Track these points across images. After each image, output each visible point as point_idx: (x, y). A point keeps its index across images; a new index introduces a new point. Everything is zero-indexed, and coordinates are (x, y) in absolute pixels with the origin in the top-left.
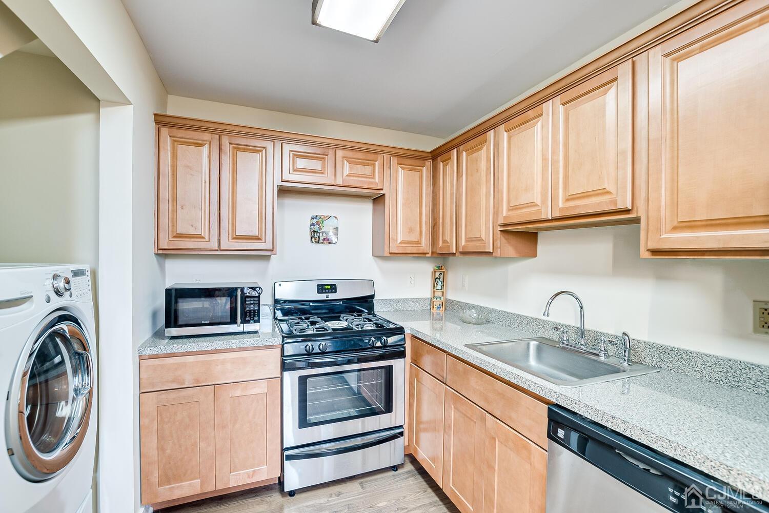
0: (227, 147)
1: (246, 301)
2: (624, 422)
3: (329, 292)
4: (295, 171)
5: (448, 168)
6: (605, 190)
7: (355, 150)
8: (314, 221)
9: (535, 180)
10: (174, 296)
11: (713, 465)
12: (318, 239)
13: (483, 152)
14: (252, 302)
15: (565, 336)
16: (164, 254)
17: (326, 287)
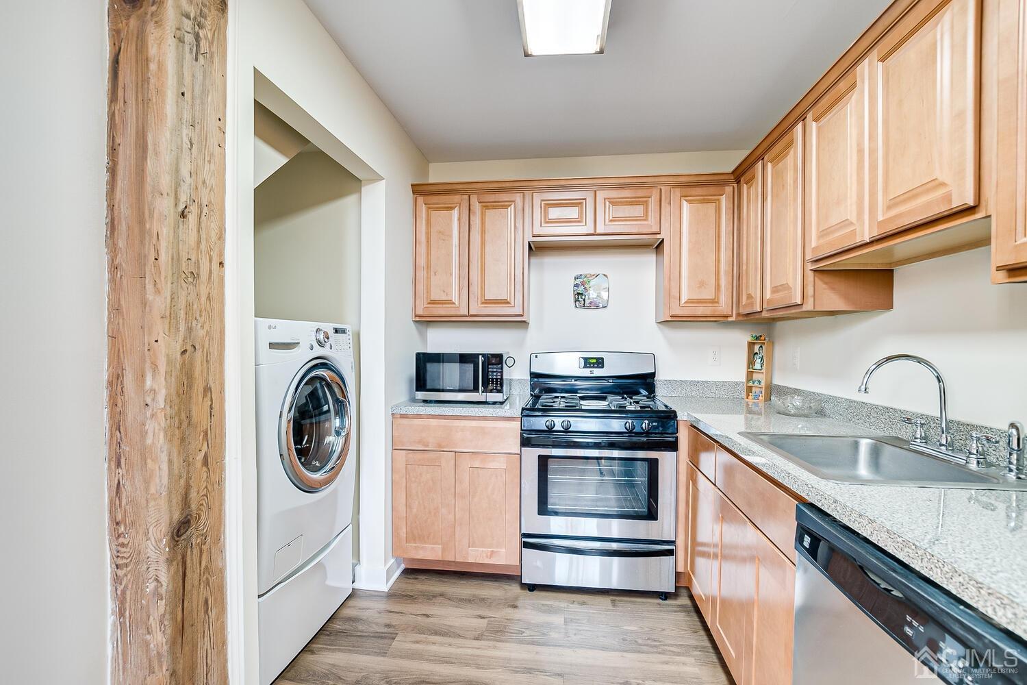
0: (477, 207)
1: (488, 368)
2: (871, 521)
3: (594, 367)
4: (546, 222)
5: (752, 190)
6: (937, 182)
7: (621, 187)
8: (578, 281)
9: (849, 185)
10: (424, 360)
11: (962, 580)
12: (583, 302)
13: (789, 159)
14: (495, 370)
15: (919, 431)
16: (425, 322)
17: (591, 360)
